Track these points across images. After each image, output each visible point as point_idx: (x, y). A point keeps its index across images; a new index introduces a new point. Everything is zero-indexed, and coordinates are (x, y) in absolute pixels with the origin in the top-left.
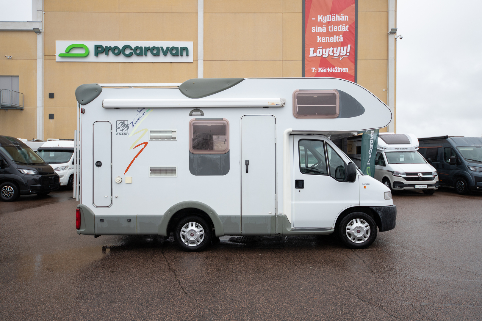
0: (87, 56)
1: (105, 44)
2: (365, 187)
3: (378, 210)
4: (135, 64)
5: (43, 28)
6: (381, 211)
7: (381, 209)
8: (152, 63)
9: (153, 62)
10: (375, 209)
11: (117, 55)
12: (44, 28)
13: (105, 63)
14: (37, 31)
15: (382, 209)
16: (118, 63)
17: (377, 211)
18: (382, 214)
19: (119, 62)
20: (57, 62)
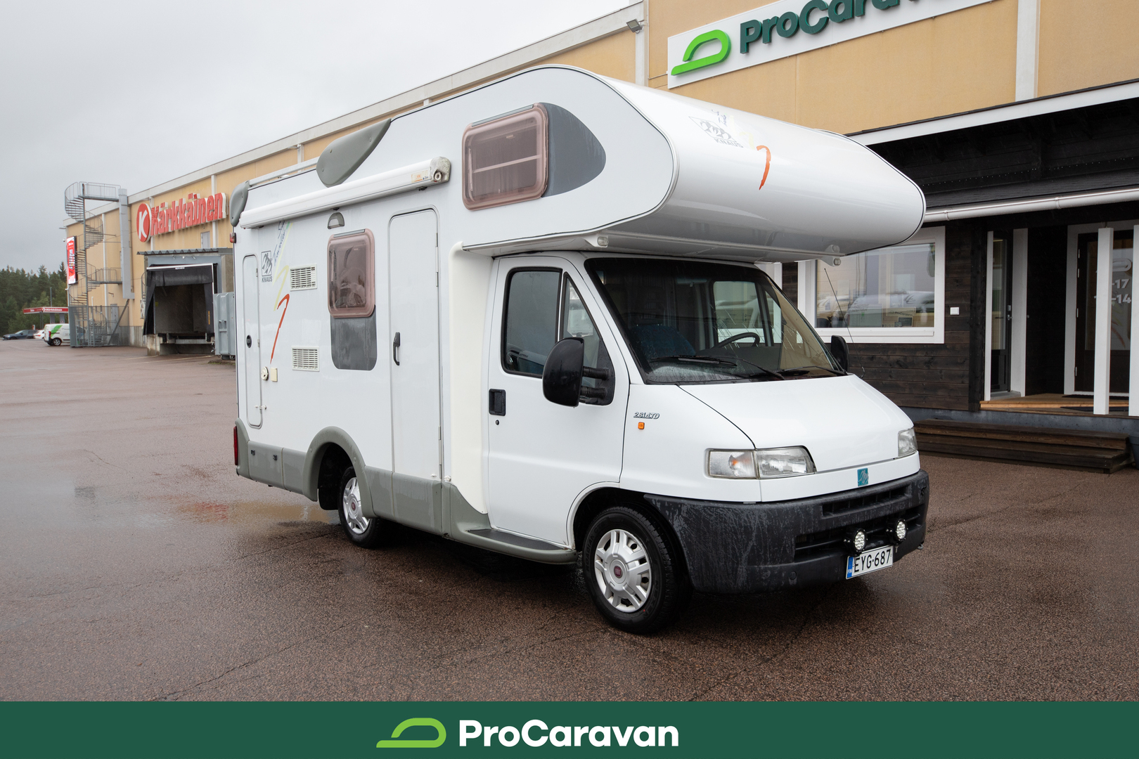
0: (725, 58)
1: (762, 14)
2: (642, 427)
3: (669, 508)
4: (835, 47)
5: (645, 16)
6: (680, 514)
7: (680, 510)
8: (879, 36)
9: (881, 32)
10: (658, 505)
11: (791, 35)
12: (648, 14)
13: (765, 66)
14: (634, 27)
15: (684, 508)
16: (795, 57)
17: (667, 512)
18: (686, 526)
19: (796, 55)
20: (670, 89)
